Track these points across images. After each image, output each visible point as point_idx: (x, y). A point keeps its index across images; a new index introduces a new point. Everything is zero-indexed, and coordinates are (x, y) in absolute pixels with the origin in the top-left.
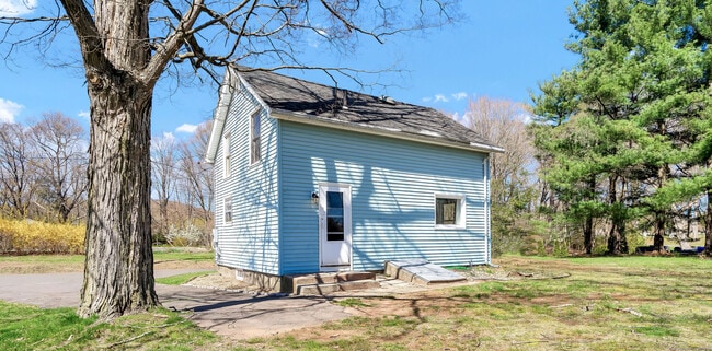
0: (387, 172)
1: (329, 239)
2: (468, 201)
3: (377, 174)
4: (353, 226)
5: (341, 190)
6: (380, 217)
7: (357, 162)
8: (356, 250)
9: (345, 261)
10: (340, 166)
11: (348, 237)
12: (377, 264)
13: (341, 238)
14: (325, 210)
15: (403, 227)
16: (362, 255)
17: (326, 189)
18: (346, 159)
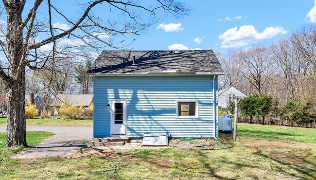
0: (146, 92)
1: (115, 123)
2: (200, 103)
3: (140, 94)
4: (127, 117)
5: (122, 102)
6: (142, 113)
7: (129, 89)
8: (128, 128)
9: (123, 132)
10: (121, 92)
11: (125, 122)
12: (140, 135)
13: (121, 122)
14: (114, 111)
15: (155, 117)
16: (132, 130)
17: (114, 102)
18: (124, 88)
